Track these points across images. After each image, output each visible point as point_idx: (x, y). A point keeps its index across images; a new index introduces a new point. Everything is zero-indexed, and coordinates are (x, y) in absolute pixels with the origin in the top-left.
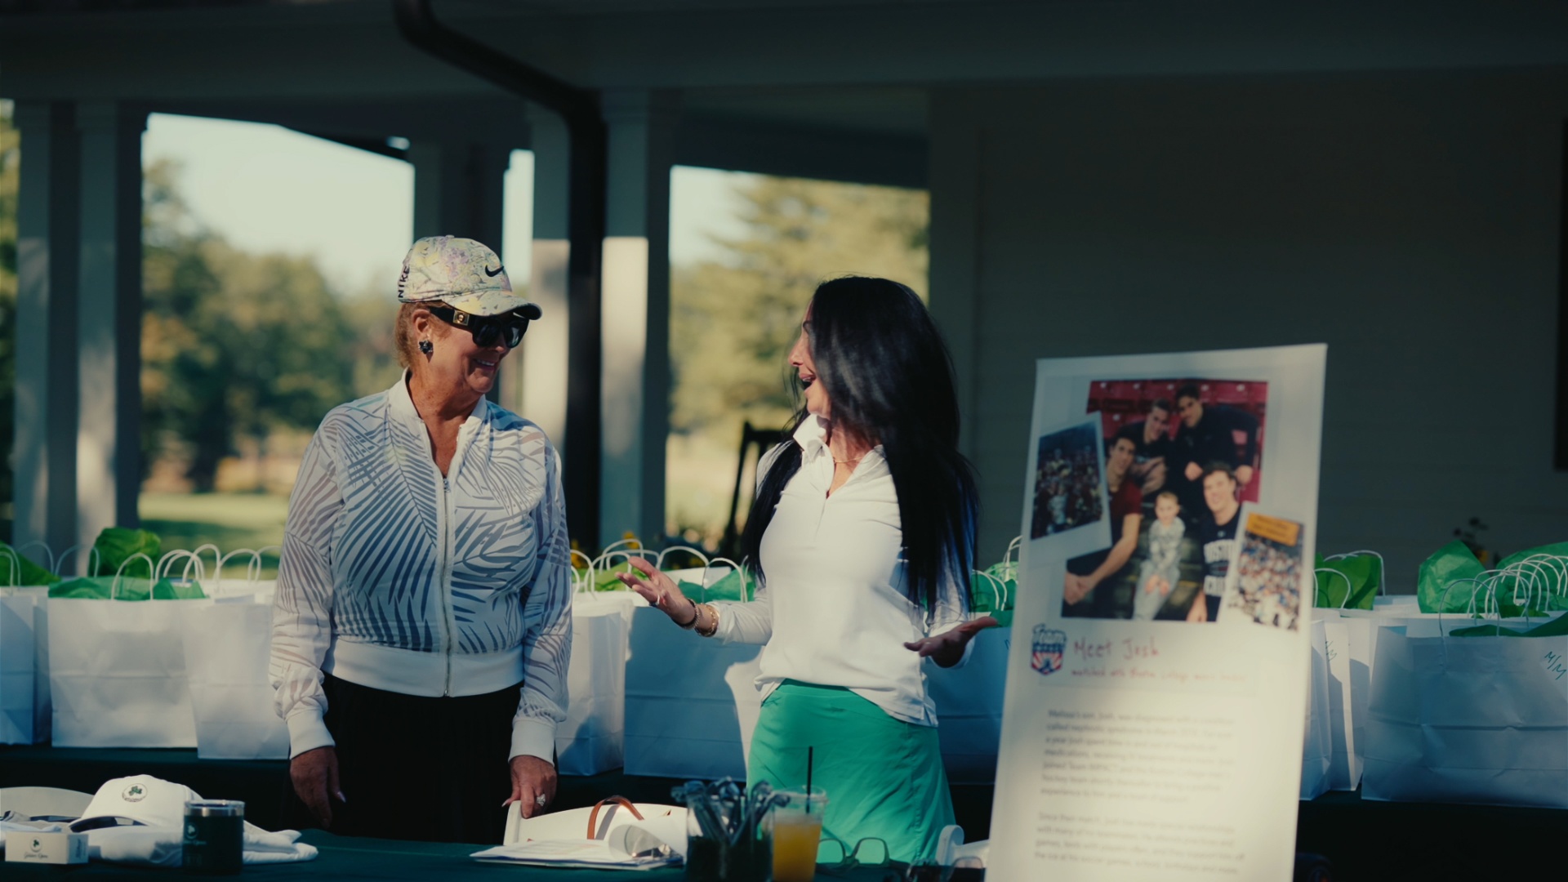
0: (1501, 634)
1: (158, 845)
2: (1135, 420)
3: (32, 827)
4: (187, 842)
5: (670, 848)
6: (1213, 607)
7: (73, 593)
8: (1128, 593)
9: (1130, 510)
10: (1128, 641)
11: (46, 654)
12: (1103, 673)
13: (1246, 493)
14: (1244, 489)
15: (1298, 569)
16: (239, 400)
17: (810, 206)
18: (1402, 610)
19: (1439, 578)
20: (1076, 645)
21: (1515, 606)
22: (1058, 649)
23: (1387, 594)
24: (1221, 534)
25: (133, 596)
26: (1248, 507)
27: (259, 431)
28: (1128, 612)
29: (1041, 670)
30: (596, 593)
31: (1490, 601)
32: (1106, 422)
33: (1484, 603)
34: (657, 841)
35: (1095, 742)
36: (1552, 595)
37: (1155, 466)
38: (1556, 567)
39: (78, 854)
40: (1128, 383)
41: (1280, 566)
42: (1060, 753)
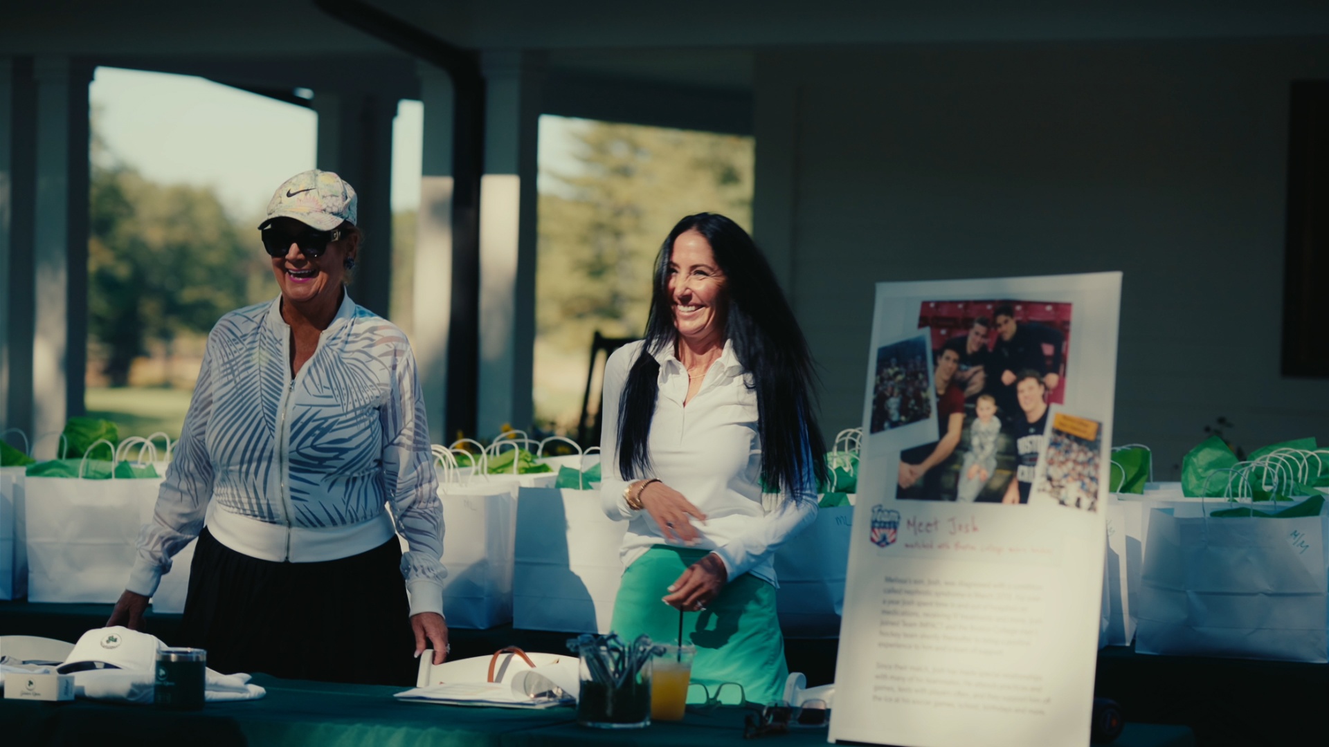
0: (1254, 515)
1: (134, 685)
2: (959, 334)
3: (23, 669)
4: (159, 683)
5: (562, 690)
6: (1025, 491)
7: (47, 472)
8: (952, 479)
9: (954, 410)
10: (952, 520)
11: (24, 524)
12: (931, 546)
13: (1053, 396)
14: (1051, 393)
15: (1097, 460)
16: (150, 308)
17: (635, 148)
18: (1168, 494)
19: (1200, 468)
20: (909, 522)
21: (1264, 492)
22: (893, 525)
23: (1154, 480)
24: (1032, 430)
25: (98, 475)
26: (1054, 408)
27: (166, 335)
28: (952, 495)
29: (878, 544)
30: (488, 476)
31: (1243, 487)
32: (935, 336)
33: (1238, 490)
34: (551, 683)
35: (925, 604)
36: (1295, 483)
37: (976, 373)
38: (1297, 458)
39: (66, 692)
40: (954, 303)
41: (1082, 457)
42: (895, 613)
